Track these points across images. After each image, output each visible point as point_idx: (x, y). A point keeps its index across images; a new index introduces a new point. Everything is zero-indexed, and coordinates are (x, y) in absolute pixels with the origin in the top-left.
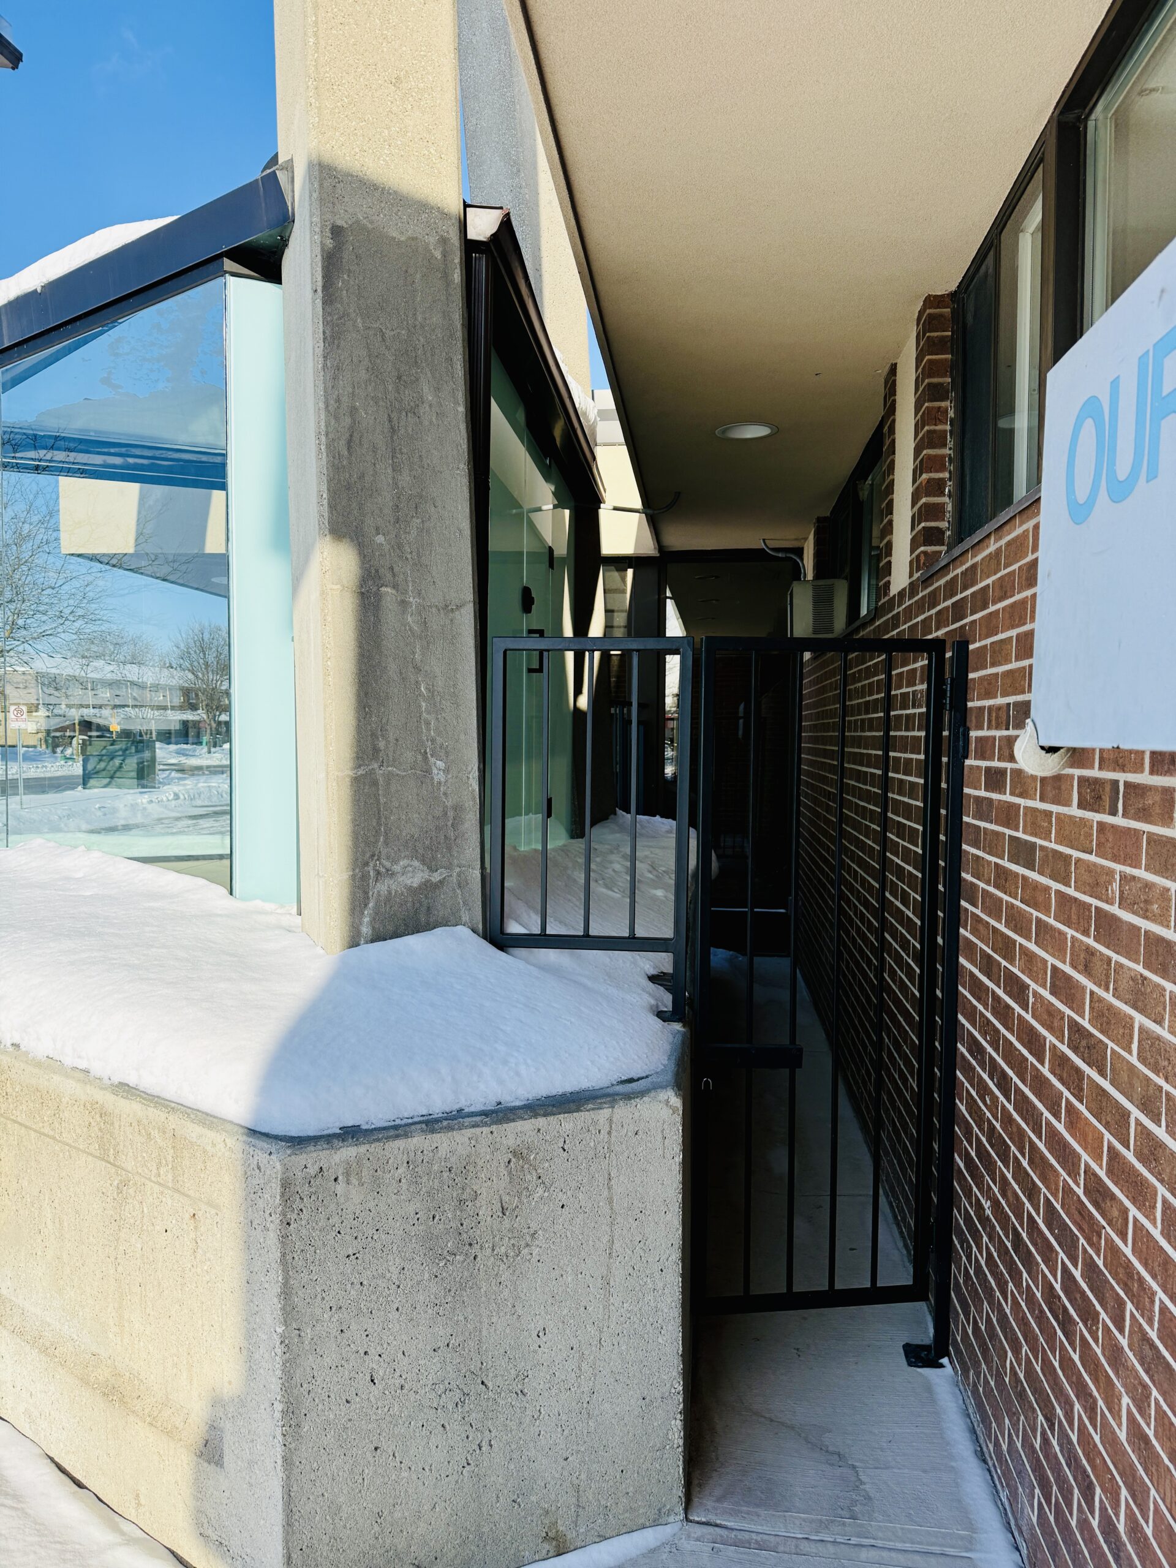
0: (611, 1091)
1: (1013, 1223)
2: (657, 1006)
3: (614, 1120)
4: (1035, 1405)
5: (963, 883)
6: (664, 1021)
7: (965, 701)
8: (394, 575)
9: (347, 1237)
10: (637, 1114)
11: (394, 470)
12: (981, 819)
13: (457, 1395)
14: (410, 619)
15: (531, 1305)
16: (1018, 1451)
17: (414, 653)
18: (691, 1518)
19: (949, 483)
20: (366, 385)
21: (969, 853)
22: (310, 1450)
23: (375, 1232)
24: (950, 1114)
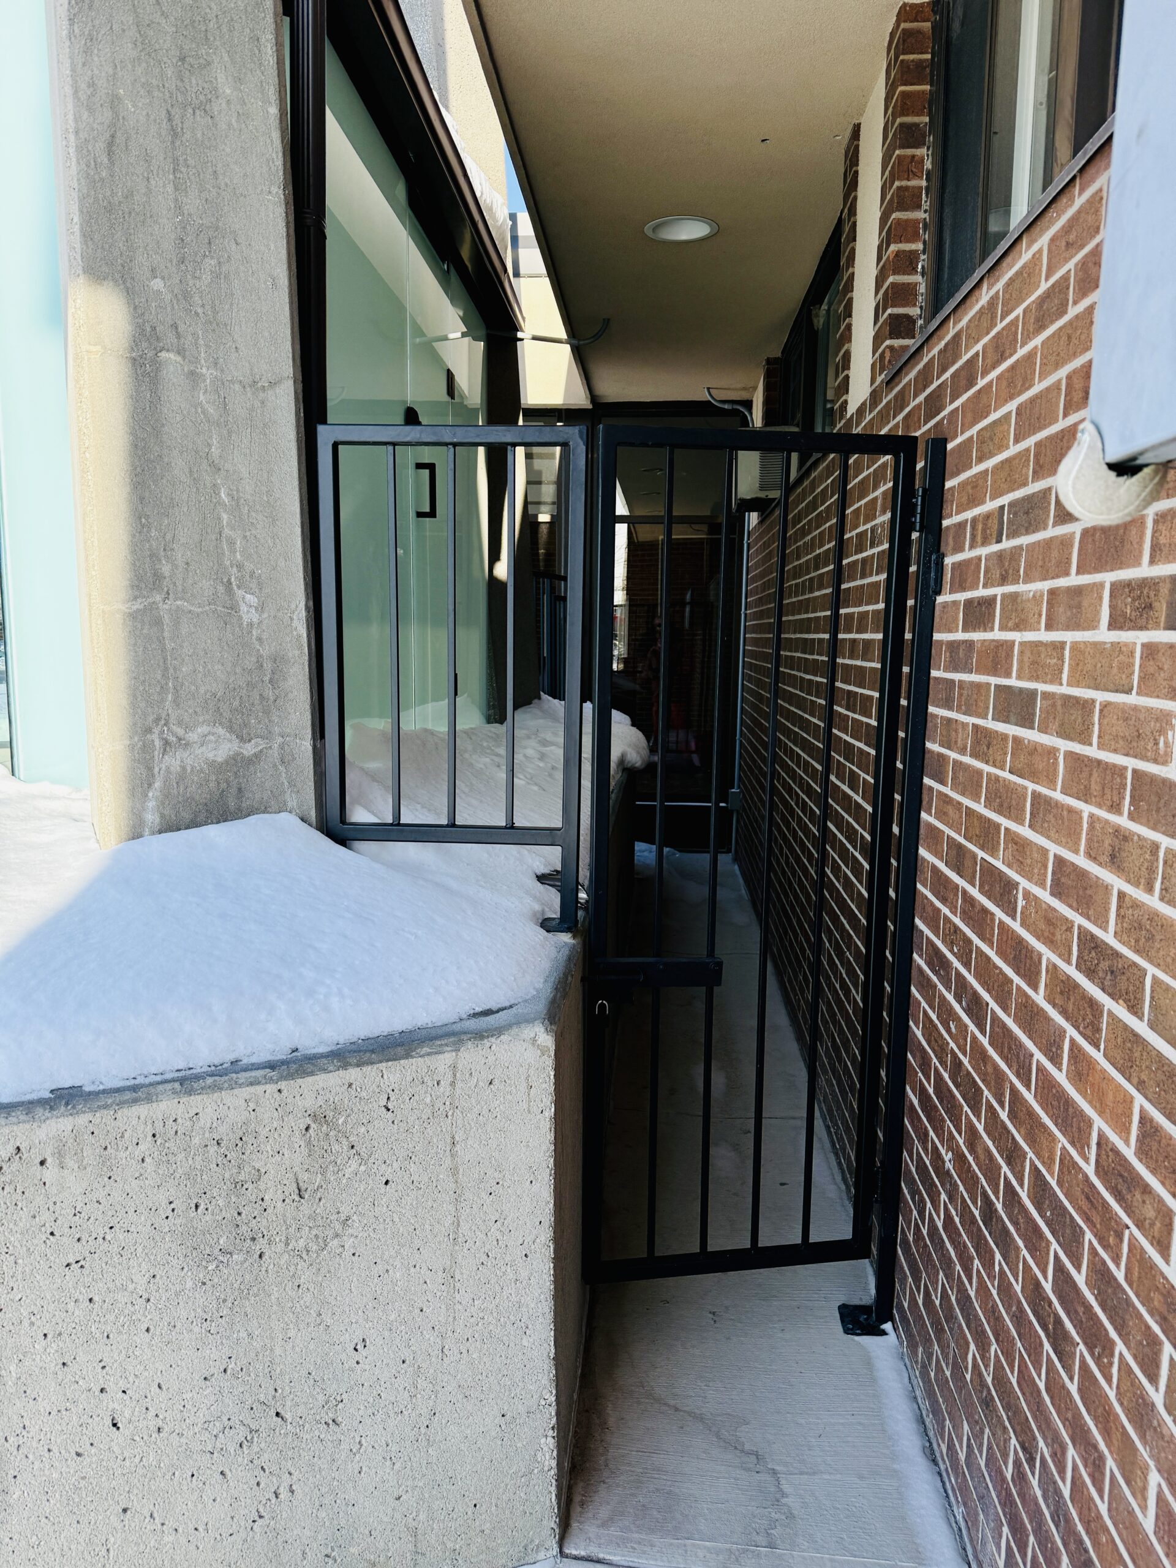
0: (457, 1027)
1: (982, 1187)
2: (543, 912)
3: (460, 1066)
4: (1007, 1423)
5: (927, 756)
6: (548, 931)
7: (940, 518)
8: (179, 336)
9: (64, 1239)
10: (491, 1058)
11: (176, 189)
12: (956, 669)
13: (242, 1433)
14: (202, 397)
15: (344, 1311)
16: (980, 1469)
17: (210, 446)
18: (567, 1551)
19: (923, 257)
20: (134, 66)
21: (937, 716)
22: (25, 1522)
23: (108, 1231)
24: (901, 1038)
